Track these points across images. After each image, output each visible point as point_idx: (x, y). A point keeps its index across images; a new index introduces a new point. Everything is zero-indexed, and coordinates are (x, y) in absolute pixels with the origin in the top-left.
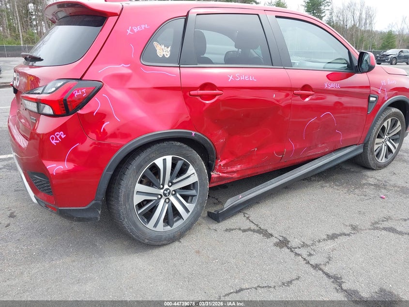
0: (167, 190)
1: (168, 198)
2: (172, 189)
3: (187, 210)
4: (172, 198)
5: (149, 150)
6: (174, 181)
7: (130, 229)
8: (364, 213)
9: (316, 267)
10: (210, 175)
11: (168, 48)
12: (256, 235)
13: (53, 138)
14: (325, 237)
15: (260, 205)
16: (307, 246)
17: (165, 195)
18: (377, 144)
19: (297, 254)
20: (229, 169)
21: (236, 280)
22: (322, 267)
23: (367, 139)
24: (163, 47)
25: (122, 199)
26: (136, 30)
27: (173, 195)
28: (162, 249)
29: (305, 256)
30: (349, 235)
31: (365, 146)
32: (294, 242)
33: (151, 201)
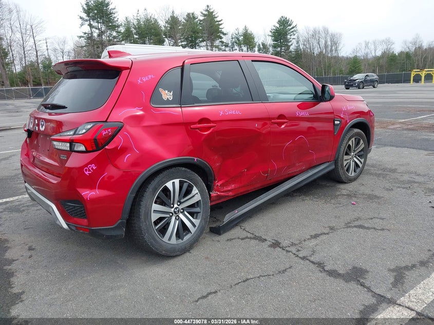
0: (176, 208)
1: (178, 216)
2: (180, 207)
3: (194, 225)
4: (181, 216)
5: (161, 175)
6: (182, 201)
7: (151, 243)
8: (339, 217)
9: (304, 258)
10: (210, 195)
11: (170, 92)
12: (253, 241)
13: (86, 170)
14: (309, 237)
15: (253, 219)
16: (295, 245)
17: (175, 212)
18: (346, 160)
19: (288, 251)
20: (225, 189)
21: (242, 274)
22: (309, 258)
23: (337, 157)
24: (167, 92)
25: (142, 217)
26: (144, 80)
27: (181, 213)
28: (176, 259)
29: (294, 252)
30: (328, 234)
31: (336, 163)
32: (285, 243)
33: (164, 218)
